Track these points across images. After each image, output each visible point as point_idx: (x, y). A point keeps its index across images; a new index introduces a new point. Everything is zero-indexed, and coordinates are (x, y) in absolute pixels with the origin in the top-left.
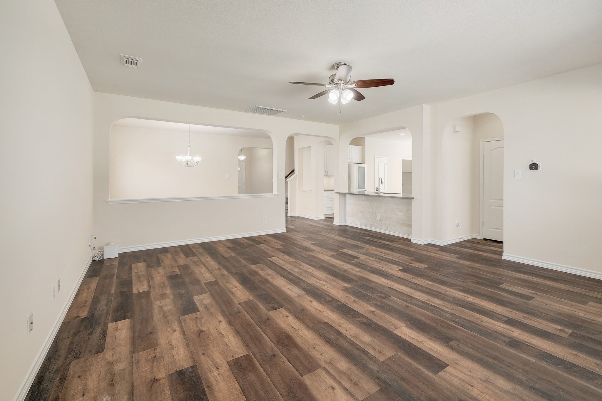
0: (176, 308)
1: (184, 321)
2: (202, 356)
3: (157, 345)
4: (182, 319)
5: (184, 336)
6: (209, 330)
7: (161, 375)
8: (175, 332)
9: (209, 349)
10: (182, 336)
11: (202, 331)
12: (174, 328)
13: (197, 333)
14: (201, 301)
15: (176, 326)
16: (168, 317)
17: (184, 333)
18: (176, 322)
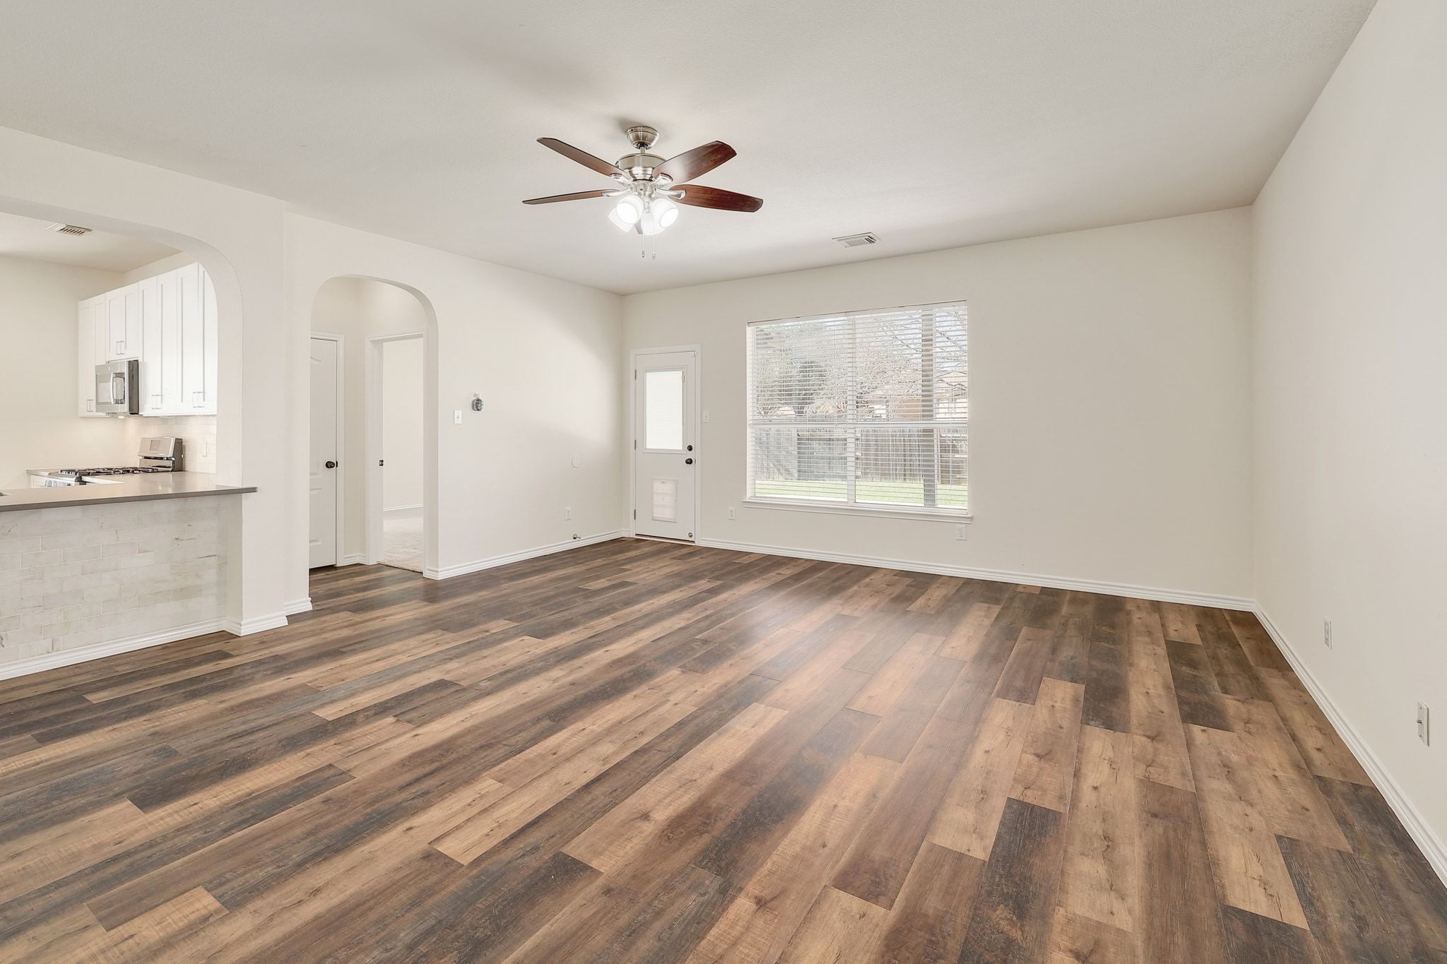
0: (1065, 851)
1: (1061, 798)
2: (1065, 727)
3: (1141, 781)
4: (1065, 805)
5: (1080, 769)
6: (1023, 751)
7: (1140, 739)
8: (1095, 785)
9: (1047, 728)
10: (1084, 770)
11: (1038, 755)
12: (1094, 794)
13: (1051, 760)
14: (976, 831)
15: (1088, 796)
16: (1100, 833)
17: (1077, 774)
18: (1083, 805)
